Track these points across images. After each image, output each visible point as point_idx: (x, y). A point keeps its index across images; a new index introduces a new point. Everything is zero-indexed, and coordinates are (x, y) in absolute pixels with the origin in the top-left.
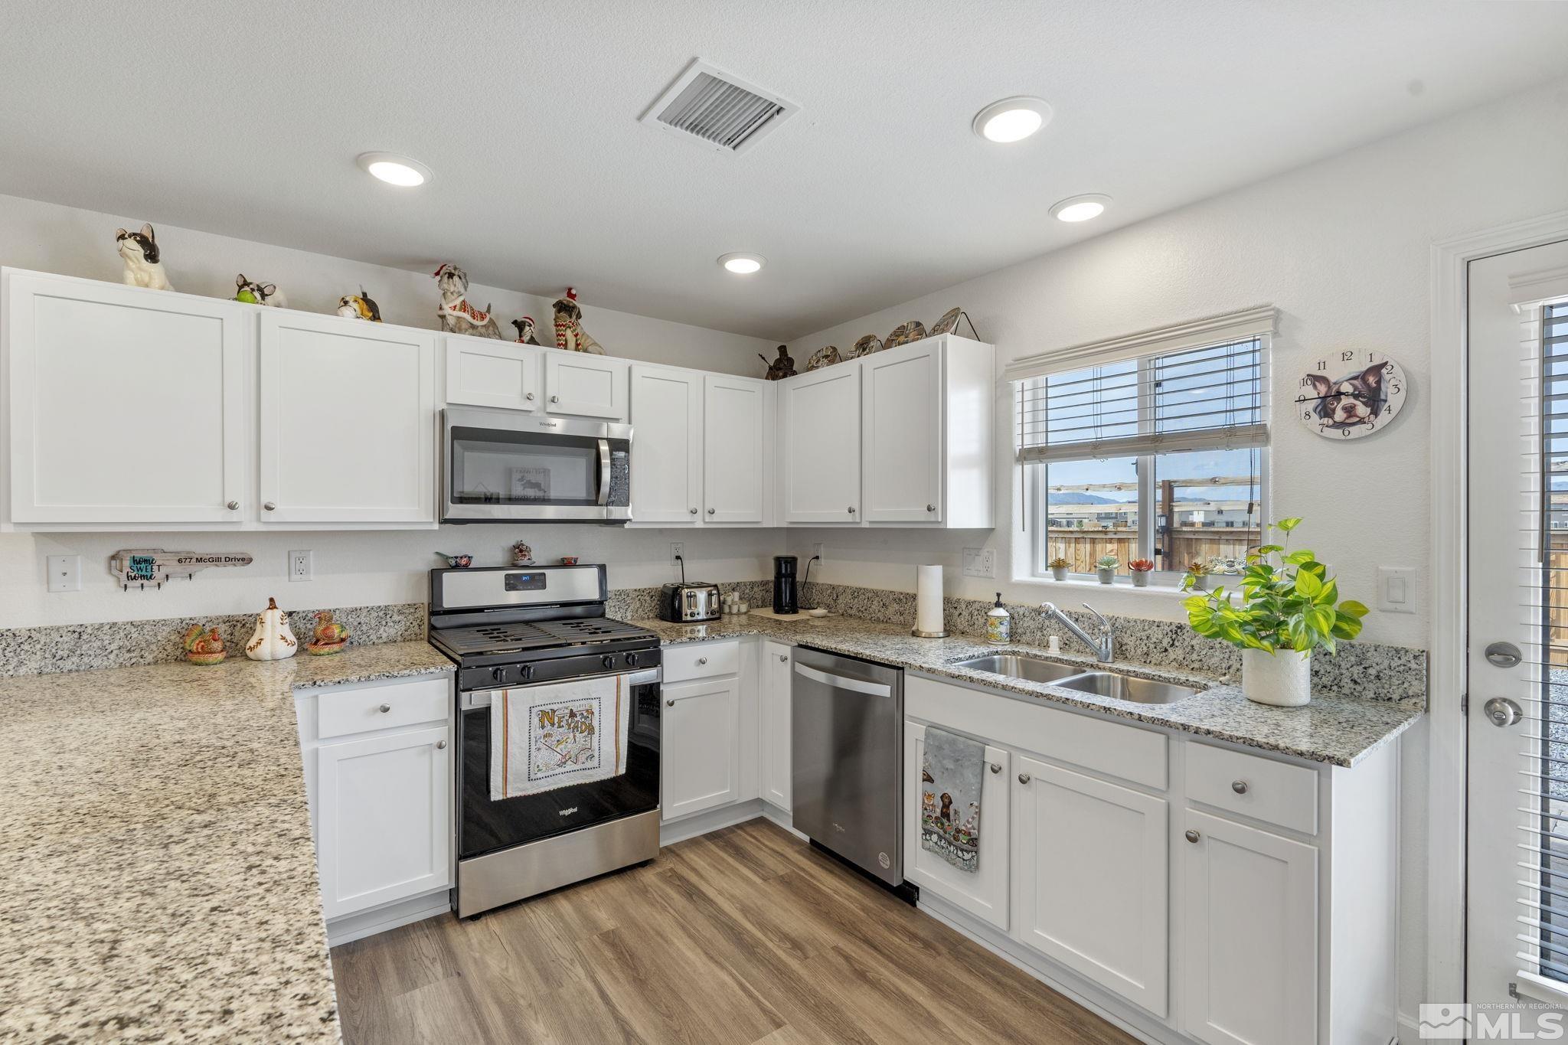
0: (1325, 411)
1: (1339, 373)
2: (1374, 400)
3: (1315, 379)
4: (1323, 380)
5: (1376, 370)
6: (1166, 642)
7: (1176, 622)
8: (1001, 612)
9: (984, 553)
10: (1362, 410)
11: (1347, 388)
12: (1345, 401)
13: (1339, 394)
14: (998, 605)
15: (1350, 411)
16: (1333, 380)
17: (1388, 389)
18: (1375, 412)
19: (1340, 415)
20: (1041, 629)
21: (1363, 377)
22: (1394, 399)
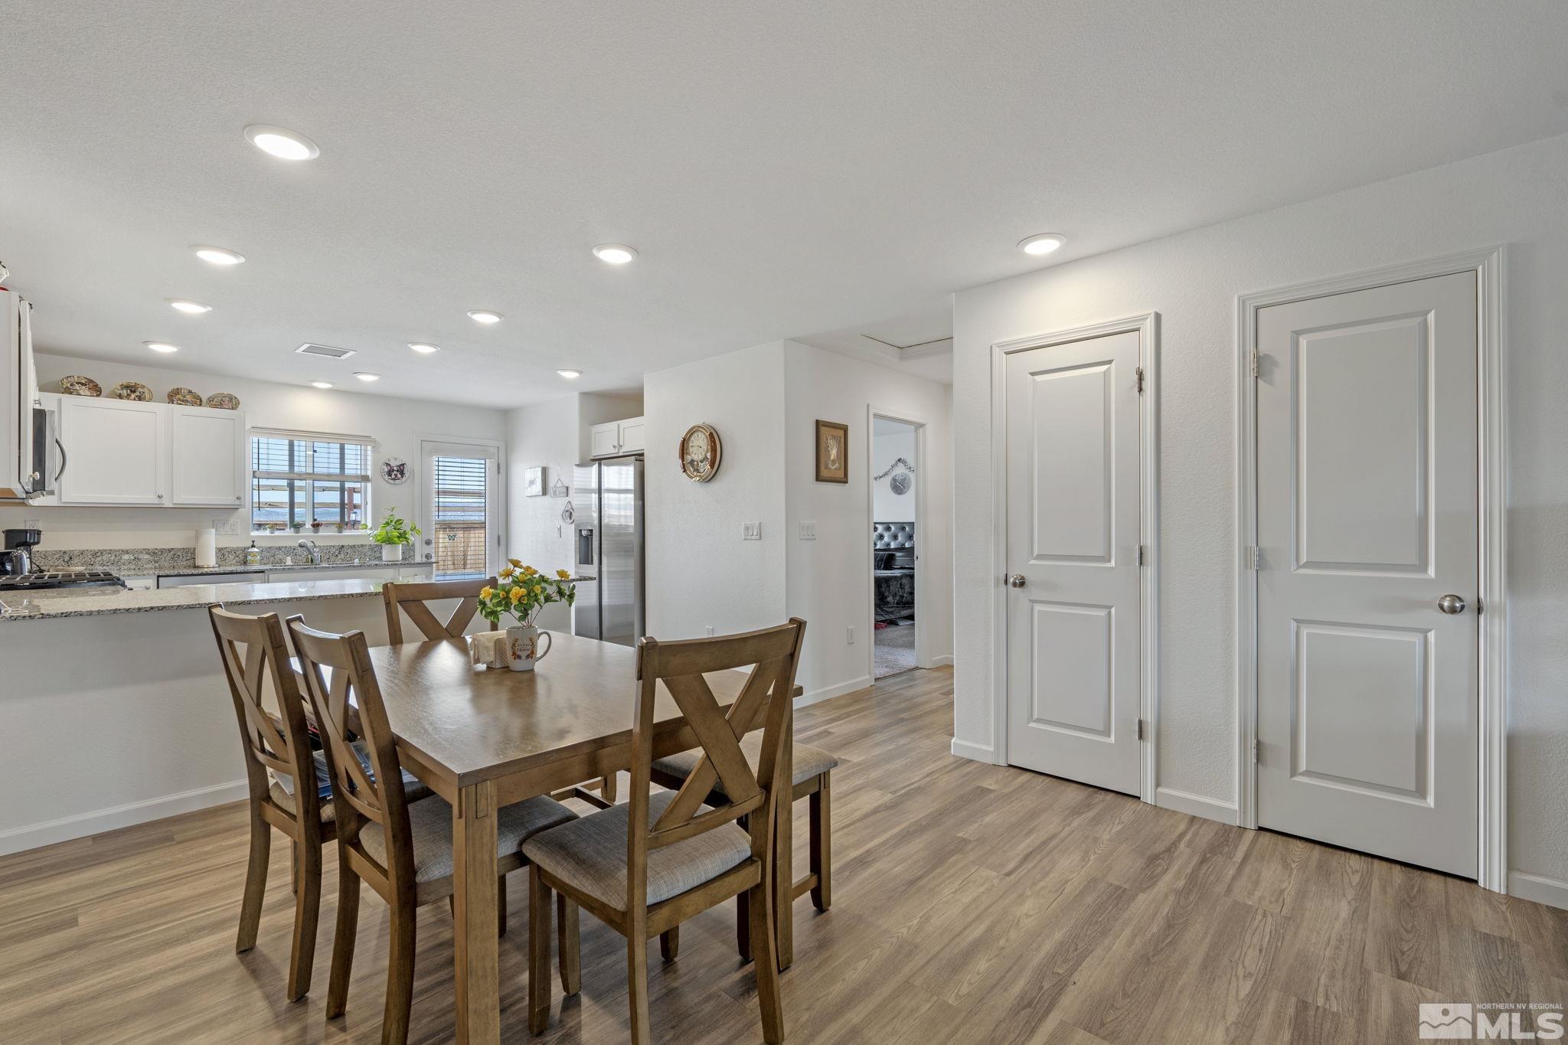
0: (390, 475)
1: (394, 464)
2: (402, 473)
3: (388, 464)
4: (390, 465)
5: (403, 465)
6: (336, 553)
7: (341, 544)
8: (255, 550)
9: (232, 521)
10: (399, 476)
11: (395, 468)
12: (395, 472)
13: (393, 471)
14: (253, 546)
15: (396, 475)
16: (392, 465)
17: (405, 471)
18: (402, 477)
19: (393, 476)
20: (273, 556)
21: (399, 466)
22: (407, 474)
